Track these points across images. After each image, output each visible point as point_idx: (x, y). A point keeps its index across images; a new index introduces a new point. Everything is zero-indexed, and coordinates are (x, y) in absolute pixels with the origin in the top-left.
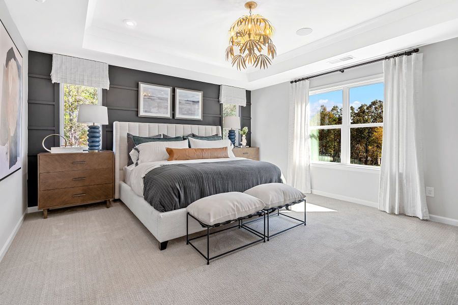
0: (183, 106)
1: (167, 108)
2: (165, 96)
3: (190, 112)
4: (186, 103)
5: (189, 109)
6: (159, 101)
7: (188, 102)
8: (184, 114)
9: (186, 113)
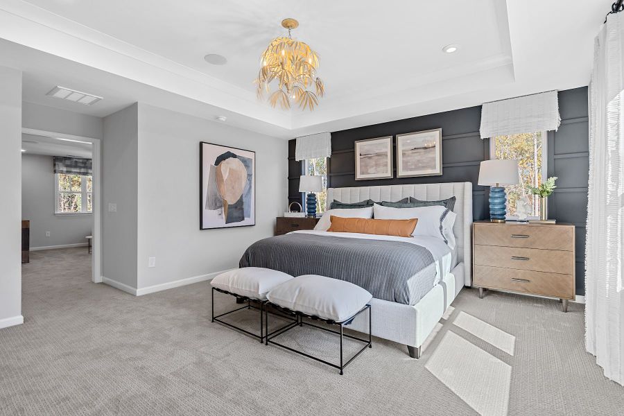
0: (409, 158)
1: (386, 165)
2: (383, 150)
3: (420, 165)
4: (413, 153)
5: (418, 161)
6: (377, 158)
7: (416, 151)
8: (411, 170)
9: (413, 167)
